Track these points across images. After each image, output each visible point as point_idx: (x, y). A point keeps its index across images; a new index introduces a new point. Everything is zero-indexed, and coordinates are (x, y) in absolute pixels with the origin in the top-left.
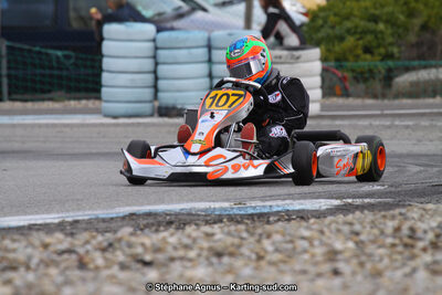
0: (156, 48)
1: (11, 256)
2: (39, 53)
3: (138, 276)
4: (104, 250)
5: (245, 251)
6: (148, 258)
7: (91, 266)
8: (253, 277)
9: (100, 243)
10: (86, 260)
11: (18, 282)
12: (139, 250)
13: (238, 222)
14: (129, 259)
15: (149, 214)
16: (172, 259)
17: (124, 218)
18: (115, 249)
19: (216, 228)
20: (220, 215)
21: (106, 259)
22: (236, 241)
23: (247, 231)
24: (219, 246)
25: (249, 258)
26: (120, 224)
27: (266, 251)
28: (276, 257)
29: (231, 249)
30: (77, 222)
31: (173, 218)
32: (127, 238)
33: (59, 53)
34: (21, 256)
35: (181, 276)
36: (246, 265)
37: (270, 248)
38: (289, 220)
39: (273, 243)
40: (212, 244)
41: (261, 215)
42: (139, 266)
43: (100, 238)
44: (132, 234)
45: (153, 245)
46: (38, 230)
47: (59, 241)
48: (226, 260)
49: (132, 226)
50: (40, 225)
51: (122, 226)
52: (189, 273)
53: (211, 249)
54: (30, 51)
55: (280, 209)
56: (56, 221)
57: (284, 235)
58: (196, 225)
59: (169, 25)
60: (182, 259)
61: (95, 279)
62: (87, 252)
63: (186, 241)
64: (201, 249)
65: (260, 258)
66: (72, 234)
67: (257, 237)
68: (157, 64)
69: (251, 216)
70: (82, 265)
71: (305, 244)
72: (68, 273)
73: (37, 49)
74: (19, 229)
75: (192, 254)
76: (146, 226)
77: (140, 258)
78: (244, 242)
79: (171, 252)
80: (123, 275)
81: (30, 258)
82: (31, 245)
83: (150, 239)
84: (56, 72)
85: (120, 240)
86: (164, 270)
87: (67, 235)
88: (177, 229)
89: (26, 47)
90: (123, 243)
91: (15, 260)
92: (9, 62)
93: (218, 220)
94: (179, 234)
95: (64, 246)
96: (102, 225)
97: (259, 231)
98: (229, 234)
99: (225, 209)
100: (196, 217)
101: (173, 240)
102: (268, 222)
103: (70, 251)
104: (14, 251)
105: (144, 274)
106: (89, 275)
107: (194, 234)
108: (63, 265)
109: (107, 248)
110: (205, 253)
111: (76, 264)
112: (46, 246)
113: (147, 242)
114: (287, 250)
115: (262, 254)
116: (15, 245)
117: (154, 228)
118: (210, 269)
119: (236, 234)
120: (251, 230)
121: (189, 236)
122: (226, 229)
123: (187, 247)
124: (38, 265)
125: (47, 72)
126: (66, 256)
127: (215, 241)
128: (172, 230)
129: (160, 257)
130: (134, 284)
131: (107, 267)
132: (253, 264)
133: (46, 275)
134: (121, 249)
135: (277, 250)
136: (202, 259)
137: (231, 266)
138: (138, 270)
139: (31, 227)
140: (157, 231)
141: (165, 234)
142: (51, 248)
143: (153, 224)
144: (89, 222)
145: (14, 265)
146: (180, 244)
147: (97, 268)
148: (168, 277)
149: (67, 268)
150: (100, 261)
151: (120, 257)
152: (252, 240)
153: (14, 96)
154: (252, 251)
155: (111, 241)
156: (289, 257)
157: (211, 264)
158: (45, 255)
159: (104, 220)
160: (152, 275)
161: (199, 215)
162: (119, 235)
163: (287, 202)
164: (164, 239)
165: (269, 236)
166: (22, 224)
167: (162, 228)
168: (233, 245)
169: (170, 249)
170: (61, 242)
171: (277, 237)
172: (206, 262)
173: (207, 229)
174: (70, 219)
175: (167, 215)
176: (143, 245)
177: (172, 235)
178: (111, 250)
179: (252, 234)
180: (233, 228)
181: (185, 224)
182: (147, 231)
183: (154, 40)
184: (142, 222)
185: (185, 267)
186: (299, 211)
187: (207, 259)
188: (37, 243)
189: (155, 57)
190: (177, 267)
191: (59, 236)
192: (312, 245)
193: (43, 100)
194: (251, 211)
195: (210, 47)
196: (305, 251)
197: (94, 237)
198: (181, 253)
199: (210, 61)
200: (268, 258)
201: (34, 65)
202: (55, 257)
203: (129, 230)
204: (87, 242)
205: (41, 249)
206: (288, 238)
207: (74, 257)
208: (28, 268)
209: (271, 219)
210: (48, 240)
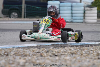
0: (60, 7)
1: (25, 53)
2: (33, 7)
3: (54, 58)
4: (46, 52)
5: (78, 53)
6: (56, 54)
7: (43, 56)
8: (80, 59)
9: (45, 51)
10: (42, 54)
11: (27, 59)
12: (54, 52)
13: (77, 47)
14: (52, 54)
15: (57, 44)
16: (62, 55)
17: (51, 45)
18: (49, 52)
19: (72, 48)
20: (73, 45)
21: (47, 54)
22: (76, 51)
23: (79, 49)
24: (72, 52)
25: (79, 55)
26: (50, 46)
27: (83, 53)
28: (85, 55)
29: (75, 53)
30: (41, 46)
31: (62, 45)
32: (52, 50)
33: (38, 7)
34: (28, 53)
35: (64, 58)
36: (78, 56)
37: (84, 53)
38: (88, 46)
39: (85, 52)
40: (71, 51)
41: (82, 45)
42: (54, 56)
43: (46, 50)
44: (53, 49)
45: (57, 51)
46: (32, 47)
47: (36, 50)
48: (74, 55)
49: (53, 47)
50: (32, 46)
51: (51, 47)
52: (65, 58)
53: (70, 52)
54: (31, 7)
55: (87, 44)
56: (36, 45)
57: (87, 50)
58: (67, 47)
59: (63, 1)
60: (64, 55)
61: (44, 59)
62: (43, 53)
63: (65, 51)
64: (68, 52)
65: (82, 55)
66: (39, 49)
67: (81, 50)
68: (60, 10)
69: (80, 45)
70: (41, 56)
71: (92, 52)
72: (38, 57)
73: (33, 6)
74: (28, 47)
75: (66, 54)
76: (56, 47)
77: (54, 54)
78: (78, 51)
79: (62, 53)
80: (50, 58)
81: (30, 54)
82: (30, 51)
83: (57, 50)
84: (37, 12)
85: (50, 50)
86: (60, 57)
87: (38, 49)
88: (63, 48)
89: (30, 6)
90: (51, 51)
91: (26, 54)
92: (26, 9)
93: (73, 46)
94: (63, 49)
95: (38, 51)
96: (46, 47)
97: (82, 49)
98: (75, 49)
99: (74, 44)
100: (67, 45)
101: (62, 50)
102: (84, 47)
103: (39, 52)
104: (26, 52)
105: (55, 58)
106: (43, 58)
107: (67, 49)
108: (37, 56)
109: (47, 52)
110: (69, 53)
111: (40, 55)
112: (33, 51)
113: (56, 51)
114: (88, 53)
115: (82, 54)
116: (27, 51)
117: (58, 48)
118: (70, 57)
119: (76, 49)
120: (80, 48)
121: (66, 50)
122: (74, 48)
123: (65, 52)
124: (31, 55)
125: (35, 12)
126: (38, 53)
127: (72, 51)
128: (62, 48)
129: (59, 54)
130: (53, 60)
131: (47, 56)
132: (80, 56)
133: (33, 58)
134: (50, 52)
135: (86, 53)
136: (68, 55)
137: (75, 56)
138: (54, 57)
139: (30, 47)
140: (59, 48)
141: (60, 49)
142: (35, 52)
143: (58, 47)
144: (43, 46)
145: (26, 55)
146: (64, 51)
147: (45, 56)
148: (60, 59)
149: (38, 56)
150: (45, 55)
151: (50, 54)
152: (80, 51)
153: (28, 17)
154: (80, 53)
155: (48, 50)
156: (88, 55)
157: (71, 56)
158: (33, 53)
159: (47, 46)
160: (57, 58)
161: (68, 45)
162: (50, 49)
163: (88, 42)
164: (60, 50)
165: (84, 50)
166: (28, 46)
167: (60, 48)
168: (75, 52)
169: (61, 52)
170: (37, 50)
171: (86, 50)
172: (69, 56)
173: (70, 48)
174: (39, 45)
175: (61, 45)
176: (55, 51)
177: (62, 49)
178: (48, 52)
179: (80, 49)
180: (76, 48)
181: (65, 47)
182: (56, 48)
183: (59, 5)
184: (55, 46)
185: (64, 57)
186: (91, 44)
187: (70, 55)
188: (31, 50)
189: (59, 9)
190: (63, 56)
191: (36, 49)
192: (93, 52)
193: (34, 18)
194: (80, 44)
195: (72, 7)
196: (92, 54)
197: (44, 49)
198: (64, 53)
199: (72, 10)
200: (83, 55)
201: (32, 10)
202: (35, 54)
203: (52, 48)
204: (43, 50)
205: (32, 52)
206: (88, 50)
207: (40, 54)
208: (29, 56)
209: (85, 46)
210: (34, 50)
